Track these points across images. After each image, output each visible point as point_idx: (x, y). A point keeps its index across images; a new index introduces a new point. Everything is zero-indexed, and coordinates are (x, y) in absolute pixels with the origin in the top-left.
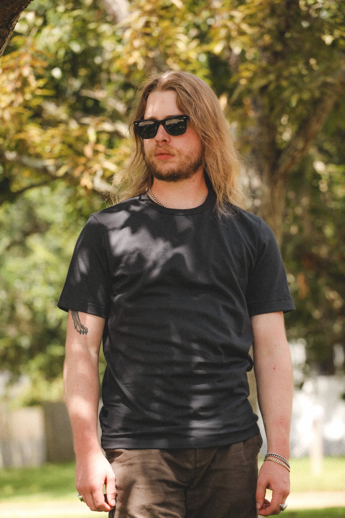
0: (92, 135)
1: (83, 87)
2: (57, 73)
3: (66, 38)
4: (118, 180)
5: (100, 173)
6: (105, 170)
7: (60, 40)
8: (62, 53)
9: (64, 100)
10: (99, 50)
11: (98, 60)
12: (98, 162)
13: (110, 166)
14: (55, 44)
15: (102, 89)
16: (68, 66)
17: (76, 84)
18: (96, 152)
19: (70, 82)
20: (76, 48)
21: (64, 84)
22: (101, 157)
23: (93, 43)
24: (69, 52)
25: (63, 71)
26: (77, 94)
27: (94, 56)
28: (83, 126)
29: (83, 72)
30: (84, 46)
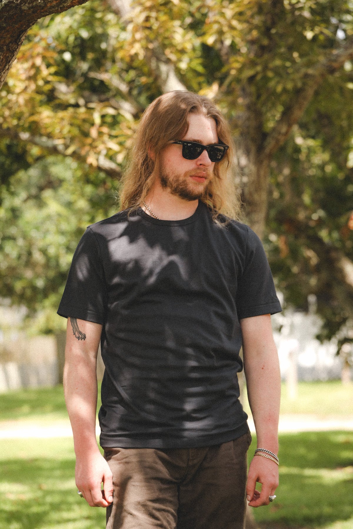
0: (97, 118)
1: (90, 69)
2: (67, 56)
3: (75, 25)
4: (120, 158)
5: (104, 152)
6: (109, 149)
7: (71, 27)
8: (72, 39)
9: (74, 81)
10: (105, 36)
11: (103, 46)
12: (103, 143)
13: (114, 146)
14: (67, 30)
15: (106, 71)
16: (77, 50)
17: (84, 66)
18: (100, 134)
19: (79, 65)
20: (85, 34)
21: (74, 65)
22: (106, 138)
23: (99, 31)
24: (78, 37)
25: (73, 54)
26: (85, 75)
27: (101, 42)
28: (90, 110)
29: (90, 56)
30: (91, 33)
